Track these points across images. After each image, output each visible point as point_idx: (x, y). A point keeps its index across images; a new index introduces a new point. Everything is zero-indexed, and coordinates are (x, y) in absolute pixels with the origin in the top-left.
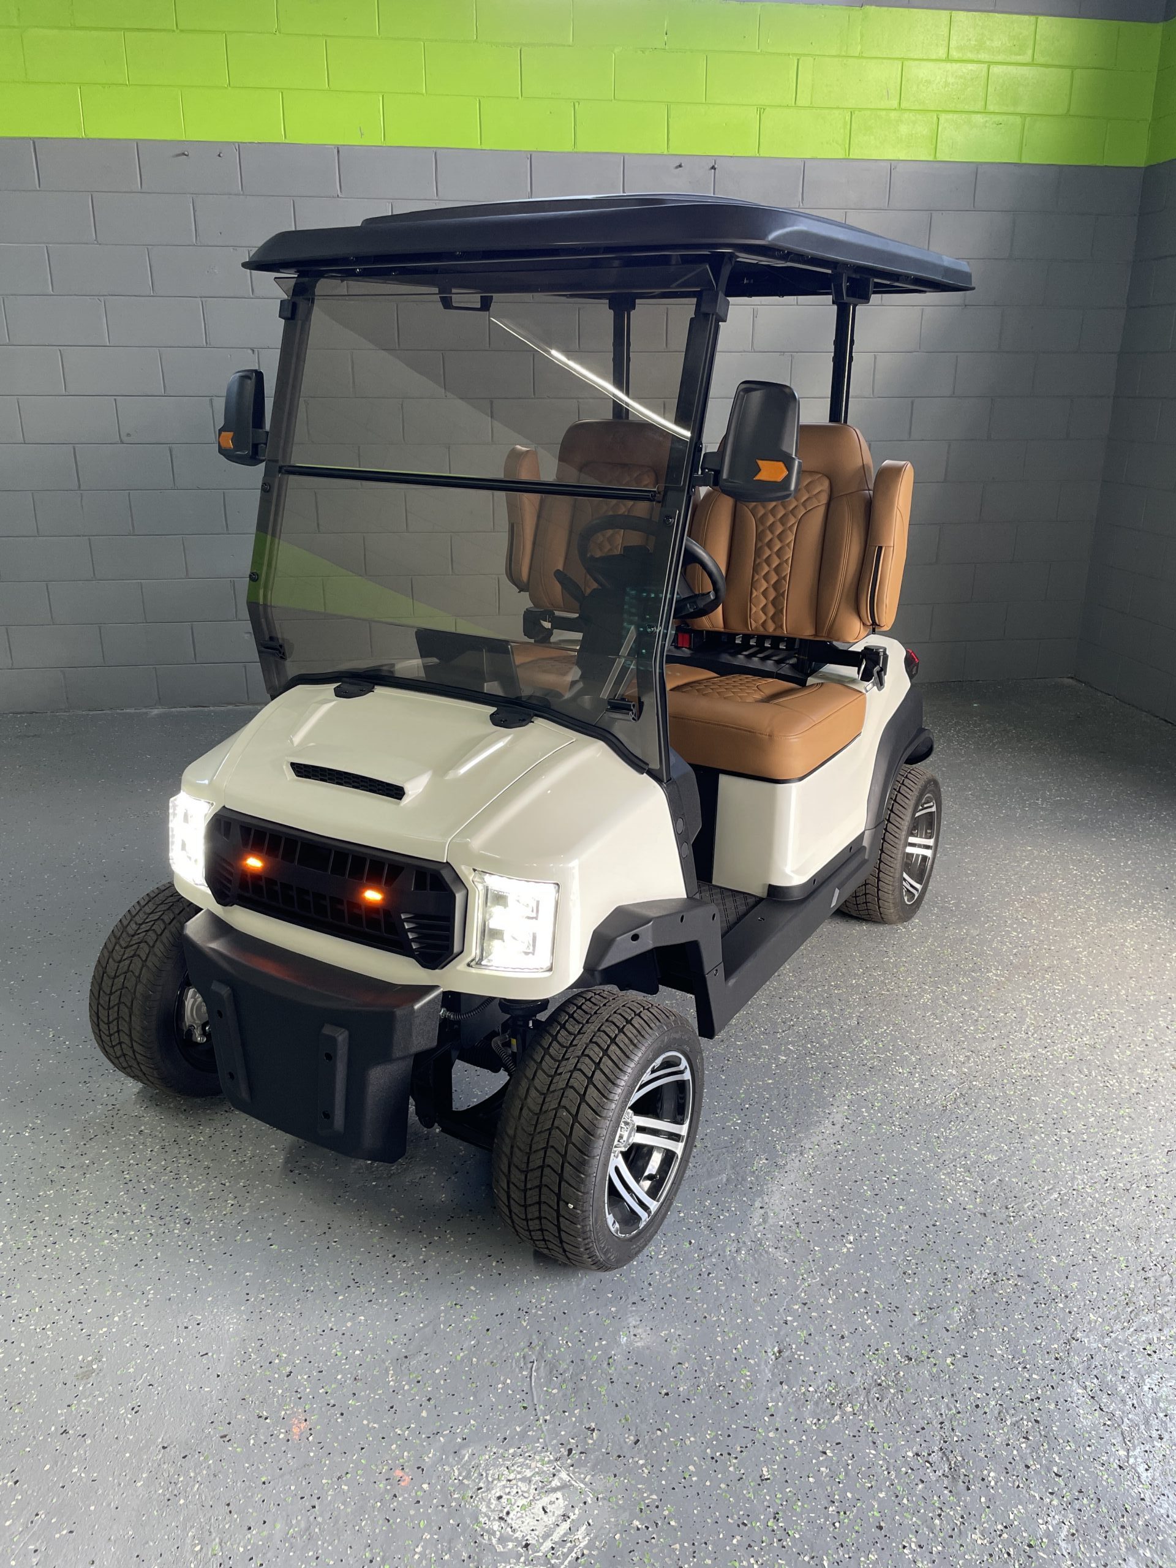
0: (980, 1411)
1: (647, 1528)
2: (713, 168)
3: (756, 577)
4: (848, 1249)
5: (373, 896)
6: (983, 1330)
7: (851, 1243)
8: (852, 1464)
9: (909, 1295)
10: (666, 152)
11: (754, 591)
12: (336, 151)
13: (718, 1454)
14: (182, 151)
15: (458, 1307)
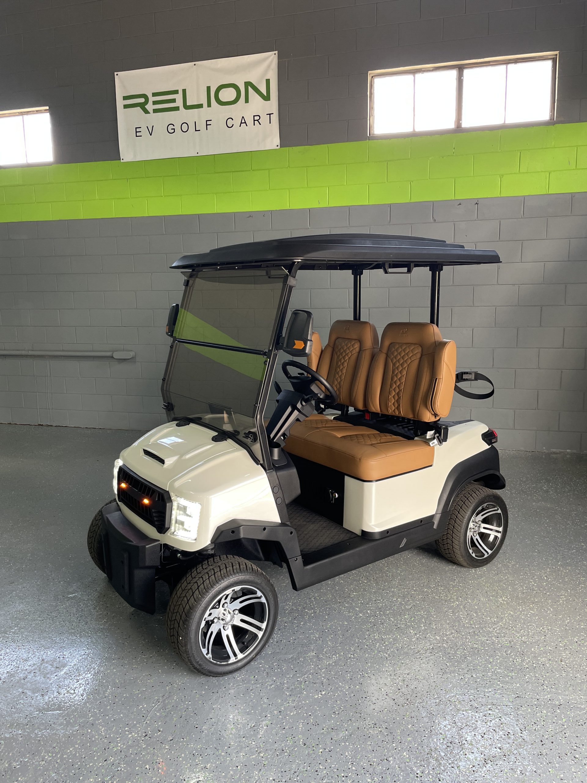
0: (316, 773)
1: (150, 769)
2: (477, 203)
3: (391, 389)
4: (318, 697)
5: (146, 501)
6: (347, 744)
7: (322, 695)
8: (244, 774)
9: (328, 721)
10: (453, 199)
11: (390, 396)
12: (309, 210)
13: (197, 754)
14: (250, 215)
15: (150, 676)
